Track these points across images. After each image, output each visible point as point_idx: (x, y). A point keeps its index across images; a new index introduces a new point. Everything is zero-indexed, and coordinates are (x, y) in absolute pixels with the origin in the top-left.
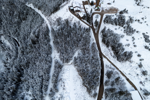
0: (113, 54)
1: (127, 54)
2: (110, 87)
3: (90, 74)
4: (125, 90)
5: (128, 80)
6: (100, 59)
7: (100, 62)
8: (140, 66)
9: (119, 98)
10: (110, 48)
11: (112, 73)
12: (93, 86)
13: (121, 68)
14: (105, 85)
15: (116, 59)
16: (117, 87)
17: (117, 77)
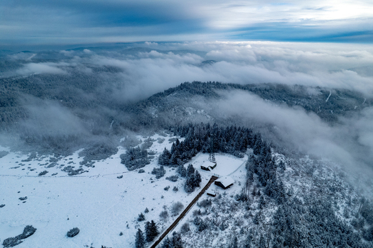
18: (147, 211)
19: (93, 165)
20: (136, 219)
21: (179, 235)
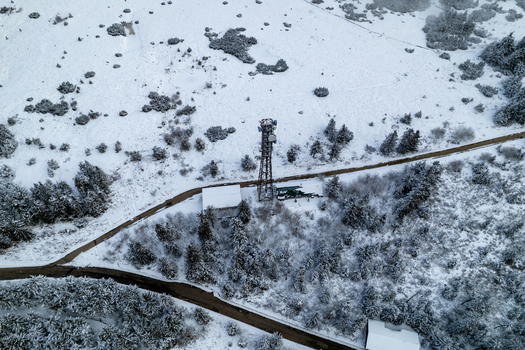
0: (69, 226)
1: (86, 179)
2: (181, 263)
3: (122, 328)
4: (197, 219)
5: (169, 203)
6: (71, 277)
7: (84, 280)
8: (136, 157)
9: (217, 242)
10: (37, 230)
11: (138, 245)
12: (169, 320)
13: (127, 212)
14: (173, 276)
15: (92, 221)
16: (187, 241)
17: (155, 234)
18: (418, 115)
19: (383, 15)
20: (399, 118)
21: (442, 169)
